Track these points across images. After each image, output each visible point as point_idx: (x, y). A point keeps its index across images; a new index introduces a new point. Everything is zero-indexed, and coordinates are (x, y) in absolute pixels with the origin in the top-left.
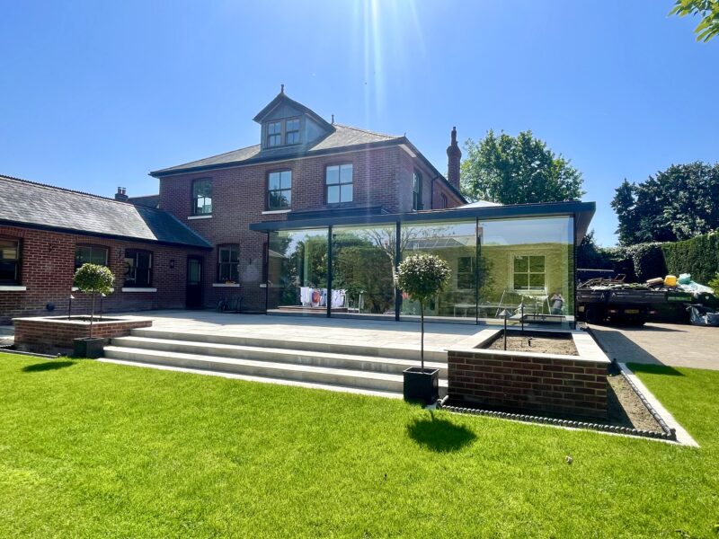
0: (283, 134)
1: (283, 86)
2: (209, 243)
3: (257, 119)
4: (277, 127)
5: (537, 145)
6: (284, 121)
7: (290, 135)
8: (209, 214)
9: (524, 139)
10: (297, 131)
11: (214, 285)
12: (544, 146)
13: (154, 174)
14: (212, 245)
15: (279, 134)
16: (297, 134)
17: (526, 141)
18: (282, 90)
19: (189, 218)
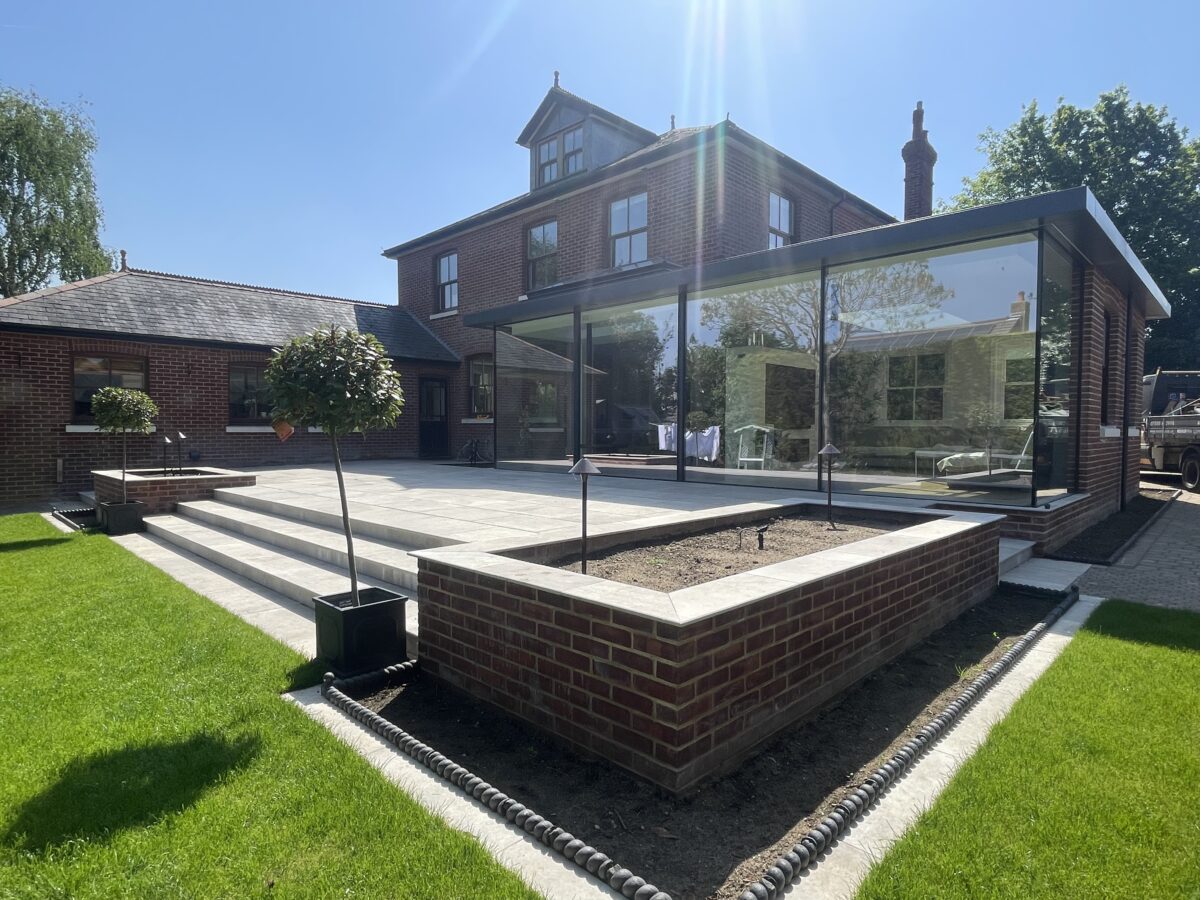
0: (560, 160)
1: (557, 74)
2: (455, 355)
3: (522, 141)
4: (550, 150)
5: (1143, 117)
6: (561, 136)
7: (572, 158)
8: (454, 309)
9: (1109, 107)
10: (580, 150)
11: (464, 421)
12: (1161, 116)
13: (389, 254)
14: (459, 357)
15: (554, 161)
16: (580, 156)
17: (1113, 110)
18: (556, 80)
19: (432, 317)
